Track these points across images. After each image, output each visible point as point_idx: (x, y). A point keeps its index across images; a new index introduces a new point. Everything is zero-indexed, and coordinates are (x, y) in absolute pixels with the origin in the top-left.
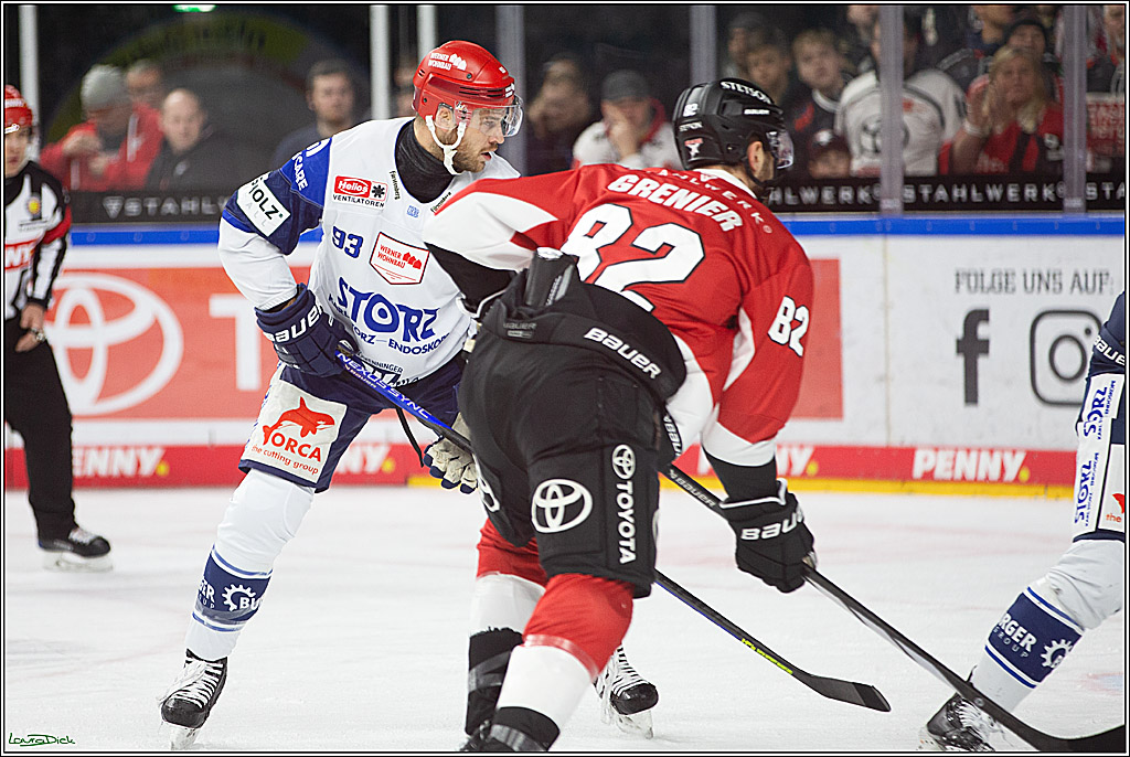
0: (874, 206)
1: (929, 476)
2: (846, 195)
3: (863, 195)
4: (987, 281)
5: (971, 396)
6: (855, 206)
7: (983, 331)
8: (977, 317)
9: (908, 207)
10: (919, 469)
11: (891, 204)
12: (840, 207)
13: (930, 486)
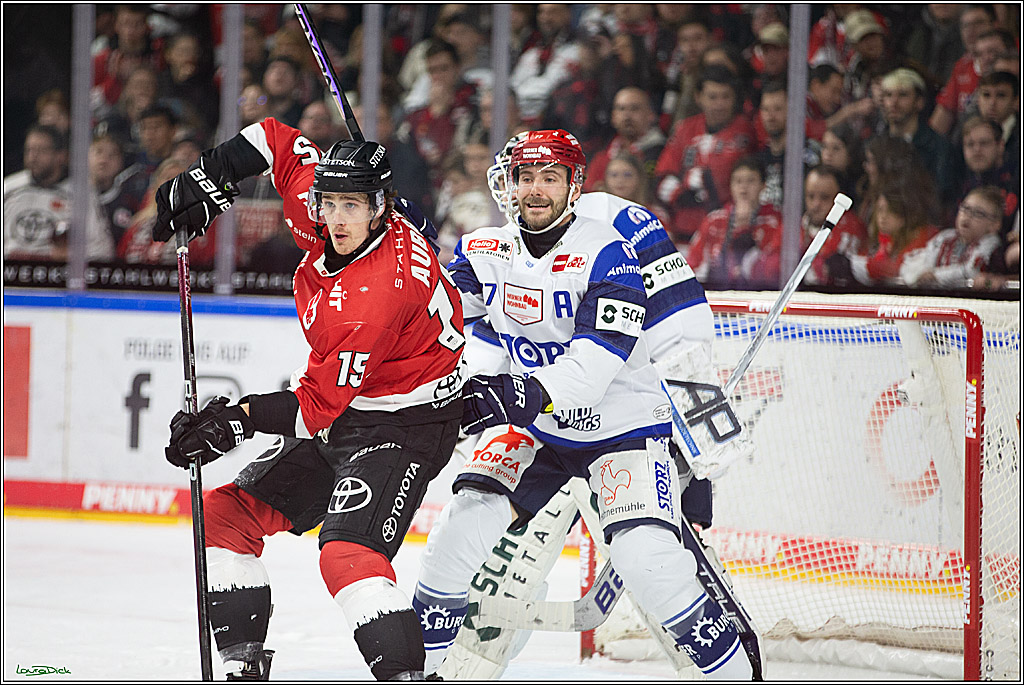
0: (62, 284)
1: (96, 507)
2: (40, 274)
3: (54, 275)
4: (150, 349)
5: (134, 442)
6: (46, 283)
7: (146, 390)
8: (142, 378)
9: (90, 286)
10: (88, 500)
11: (76, 283)
12: (33, 283)
13: (96, 515)
